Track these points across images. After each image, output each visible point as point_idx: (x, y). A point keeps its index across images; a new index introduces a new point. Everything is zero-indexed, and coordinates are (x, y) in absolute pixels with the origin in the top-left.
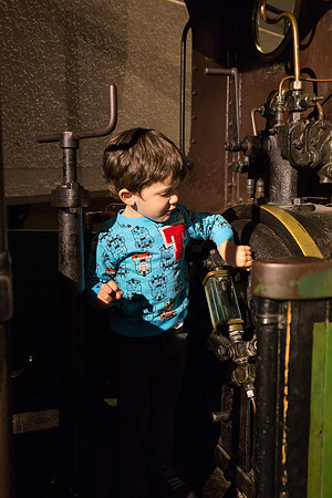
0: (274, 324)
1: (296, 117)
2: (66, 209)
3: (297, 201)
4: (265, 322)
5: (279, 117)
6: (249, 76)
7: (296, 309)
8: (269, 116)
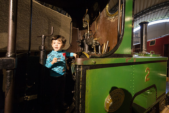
0: (79, 70)
1: (88, 37)
2: (42, 50)
3: (88, 51)
4: (77, 70)
5: (86, 37)
6: (82, 31)
7: (83, 67)
8: (84, 37)
